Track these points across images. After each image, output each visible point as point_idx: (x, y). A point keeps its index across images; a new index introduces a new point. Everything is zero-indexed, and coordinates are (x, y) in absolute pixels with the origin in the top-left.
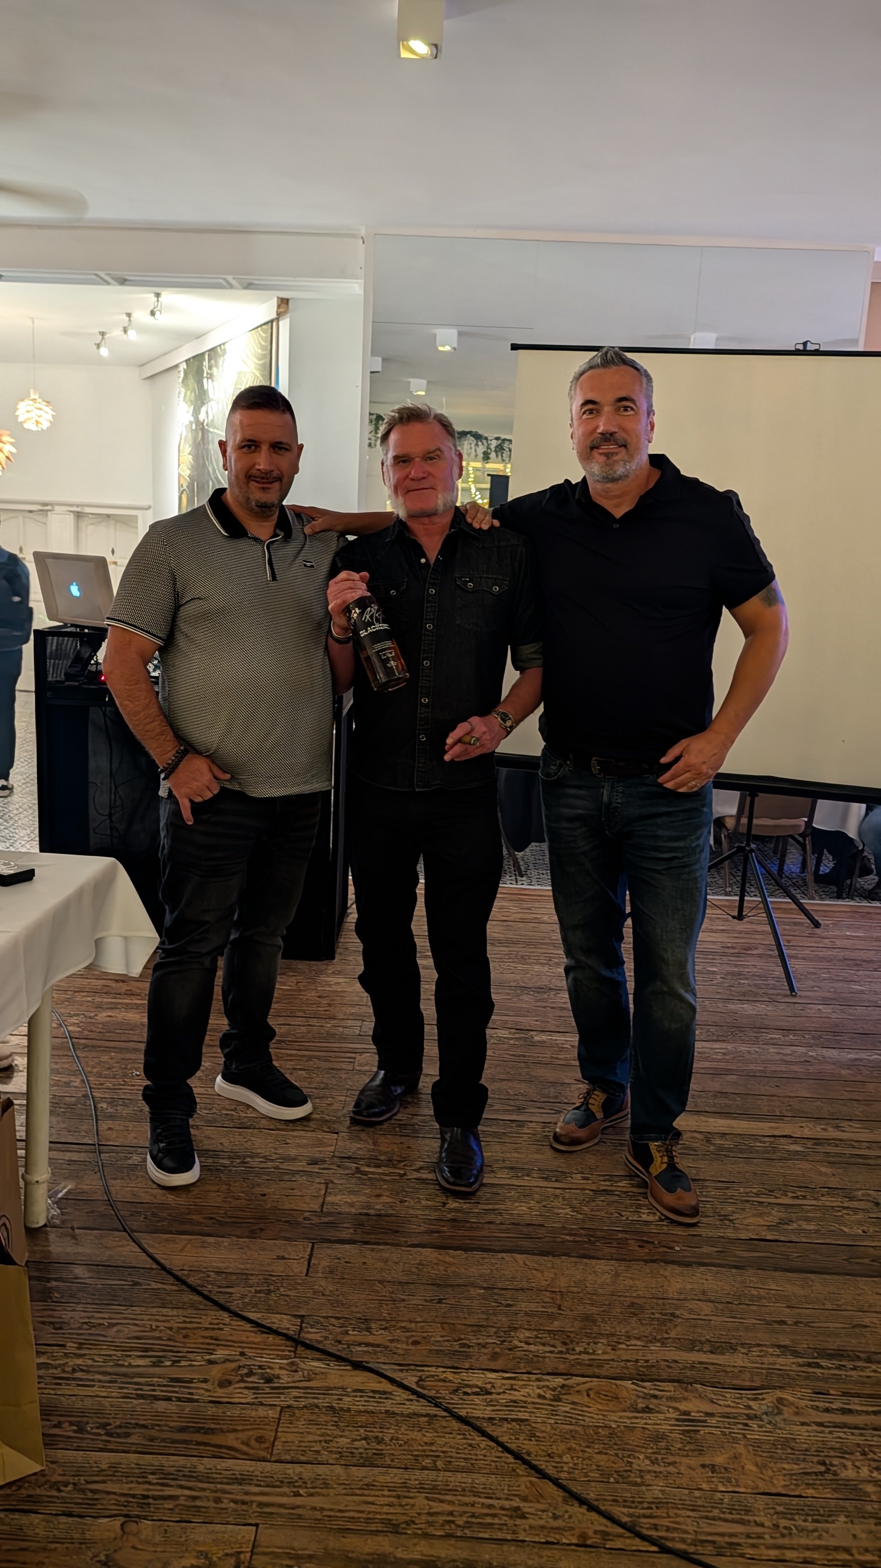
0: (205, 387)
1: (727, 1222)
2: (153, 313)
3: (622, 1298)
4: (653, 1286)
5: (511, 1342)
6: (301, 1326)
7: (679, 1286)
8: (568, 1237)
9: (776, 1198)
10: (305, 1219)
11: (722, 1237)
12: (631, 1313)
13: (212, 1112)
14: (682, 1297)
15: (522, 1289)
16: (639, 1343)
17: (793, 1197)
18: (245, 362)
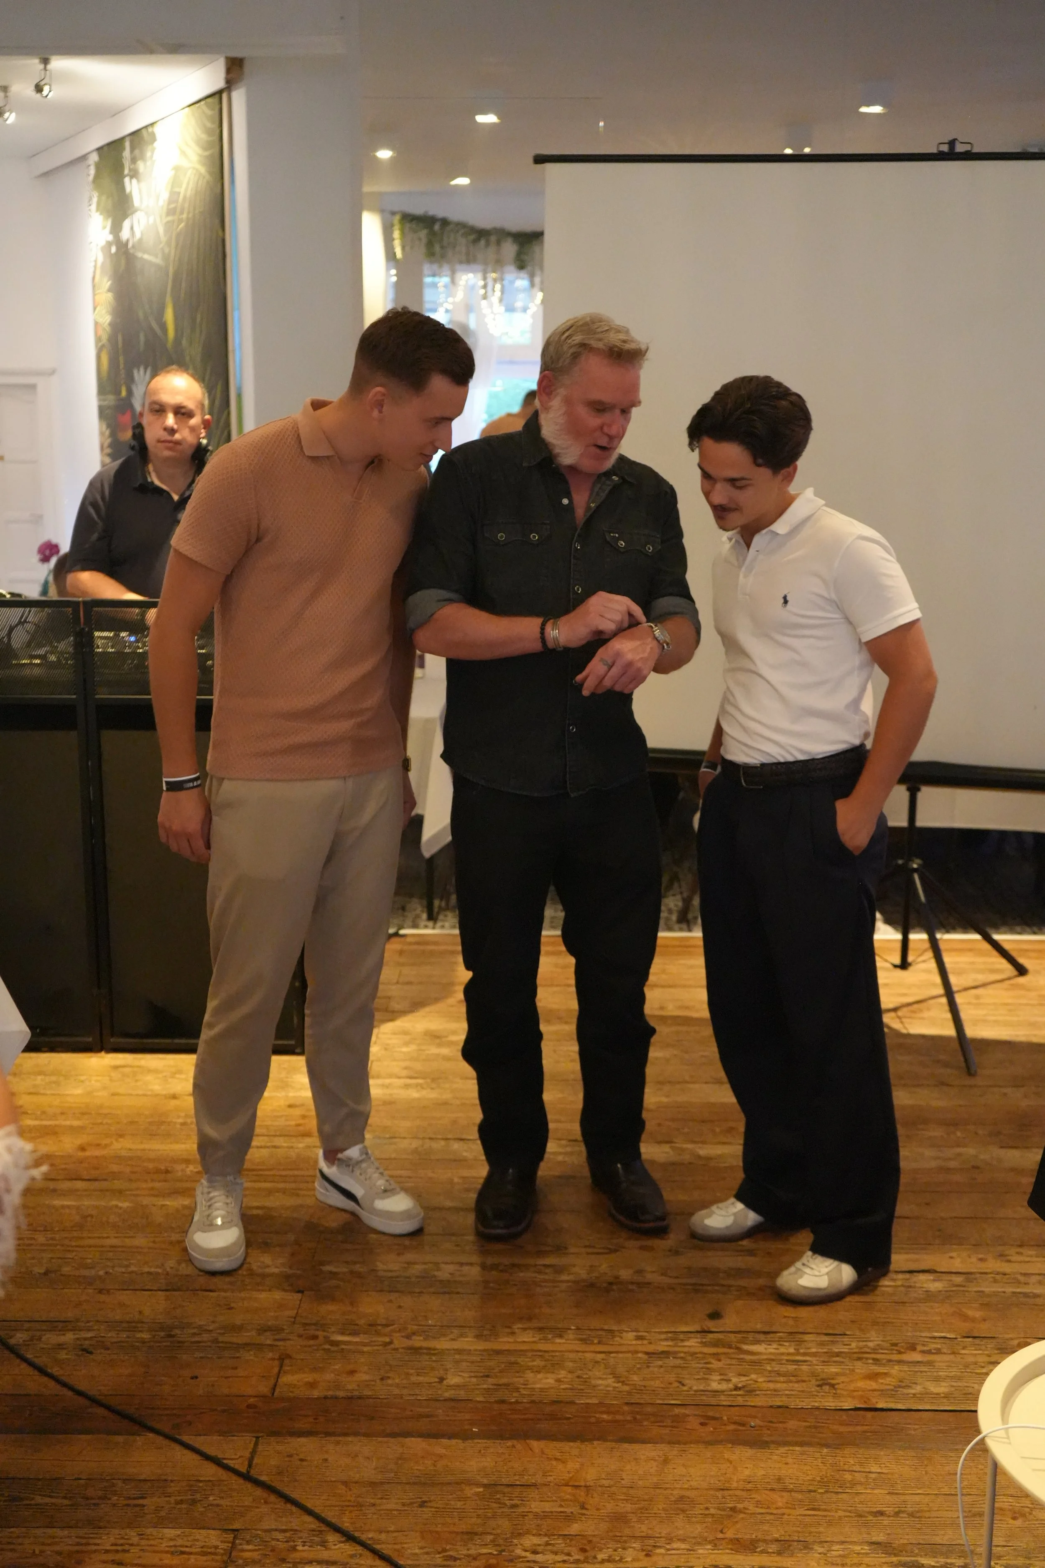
0: (128, 190)
1: (827, 1388)
2: (39, 89)
3: (669, 1491)
4: (712, 1473)
5: (513, 1551)
6: (233, 1543)
7: (747, 1472)
8: (605, 1416)
9: (900, 1353)
10: (249, 1406)
11: (817, 1408)
12: (678, 1509)
13: (130, 1269)
14: (749, 1486)
15: (534, 1485)
16: (683, 1546)
17: (923, 1352)
18: (183, 153)
